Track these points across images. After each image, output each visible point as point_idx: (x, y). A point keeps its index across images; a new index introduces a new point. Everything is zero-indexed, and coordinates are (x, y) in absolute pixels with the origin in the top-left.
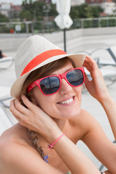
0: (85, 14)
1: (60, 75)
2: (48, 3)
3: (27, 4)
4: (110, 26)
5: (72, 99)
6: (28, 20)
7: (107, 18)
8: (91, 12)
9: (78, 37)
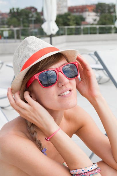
0: (68, 23)
1: (57, 69)
2: (33, 11)
3: (14, 12)
4: (91, 33)
5: (69, 91)
6: (15, 27)
7: (89, 26)
8: (73, 20)
9: (62, 43)
